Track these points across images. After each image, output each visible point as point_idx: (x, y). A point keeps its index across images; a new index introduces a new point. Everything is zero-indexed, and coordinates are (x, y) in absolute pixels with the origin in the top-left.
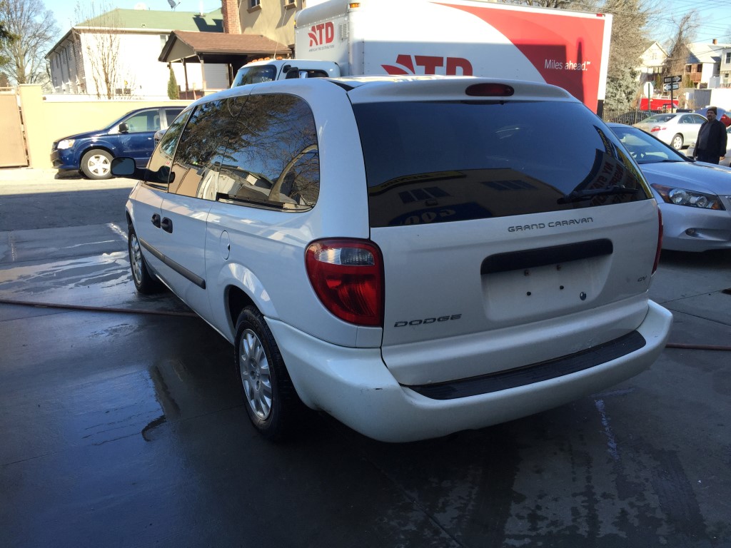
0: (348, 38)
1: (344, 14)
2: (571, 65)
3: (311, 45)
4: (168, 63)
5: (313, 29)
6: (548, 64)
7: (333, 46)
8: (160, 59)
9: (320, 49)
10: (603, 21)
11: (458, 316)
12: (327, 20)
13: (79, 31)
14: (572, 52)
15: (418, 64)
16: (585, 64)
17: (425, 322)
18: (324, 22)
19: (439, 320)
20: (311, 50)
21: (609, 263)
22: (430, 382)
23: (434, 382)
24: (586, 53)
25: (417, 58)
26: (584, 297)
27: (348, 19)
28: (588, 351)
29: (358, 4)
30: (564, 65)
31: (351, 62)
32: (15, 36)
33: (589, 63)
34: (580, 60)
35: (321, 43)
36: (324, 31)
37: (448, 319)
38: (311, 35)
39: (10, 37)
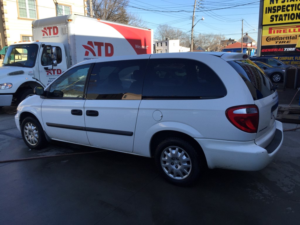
0: (68, 33)
1: (65, 24)
2: (143, 47)
3: (43, 35)
5: (45, 29)
6: (136, 46)
7: (58, 36)
9: (49, 37)
10: (151, 32)
12: (54, 26)
14: (143, 43)
15: (95, 45)
16: (147, 46)
18: (52, 26)
20: (43, 38)
24: (147, 43)
25: (95, 42)
27: (67, 26)
29: (72, 20)
30: (141, 47)
31: (69, 43)
33: (148, 46)
34: (145, 46)
36: (52, 30)
38: (43, 31)
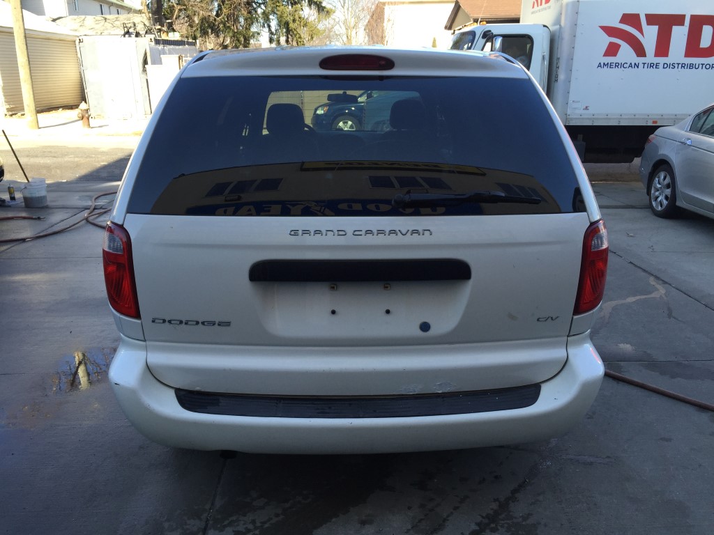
3: (533, 7)
4: (452, 31)
7: (549, 7)
8: (446, 28)
11: (228, 324)
13: (384, 4)
17: (186, 324)
19: (203, 323)
20: (532, 13)
21: (467, 291)
22: (198, 388)
23: (203, 390)
25: (647, 16)
26: (425, 327)
28: (437, 396)
31: (563, 24)
32: (332, 10)
35: (541, 5)
37: (214, 324)
39: (328, 12)
